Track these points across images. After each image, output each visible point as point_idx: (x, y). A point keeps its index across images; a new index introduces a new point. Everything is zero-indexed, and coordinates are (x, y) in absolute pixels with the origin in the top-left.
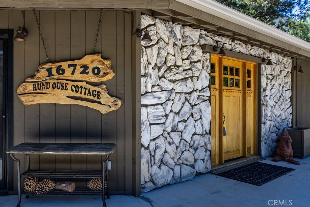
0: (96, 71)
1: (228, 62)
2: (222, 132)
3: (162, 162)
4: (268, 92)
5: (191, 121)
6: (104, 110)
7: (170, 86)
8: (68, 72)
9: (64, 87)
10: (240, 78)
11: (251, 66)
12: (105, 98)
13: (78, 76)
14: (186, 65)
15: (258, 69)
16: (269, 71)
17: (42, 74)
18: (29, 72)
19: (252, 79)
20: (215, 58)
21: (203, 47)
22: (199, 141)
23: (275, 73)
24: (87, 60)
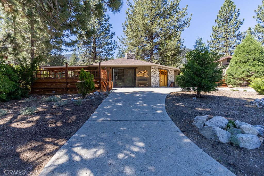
0: (146, 72)
1: (162, 71)
2: (161, 82)
3: (153, 84)
4: (169, 76)
5: (157, 79)
6: (147, 77)
7: (154, 74)
8: (143, 72)
9: (142, 74)
10: (164, 73)
11: (166, 71)
12: (147, 75)
13: (144, 73)
14: (156, 71)
15: (167, 72)
16: (169, 72)
17: (139, 73)
18: (138, 72)
19: (166, 73)
20: (160, 70)
21: (158, 69)
22: (158, 82)
23: (170, 72)
24: (145, 71)
